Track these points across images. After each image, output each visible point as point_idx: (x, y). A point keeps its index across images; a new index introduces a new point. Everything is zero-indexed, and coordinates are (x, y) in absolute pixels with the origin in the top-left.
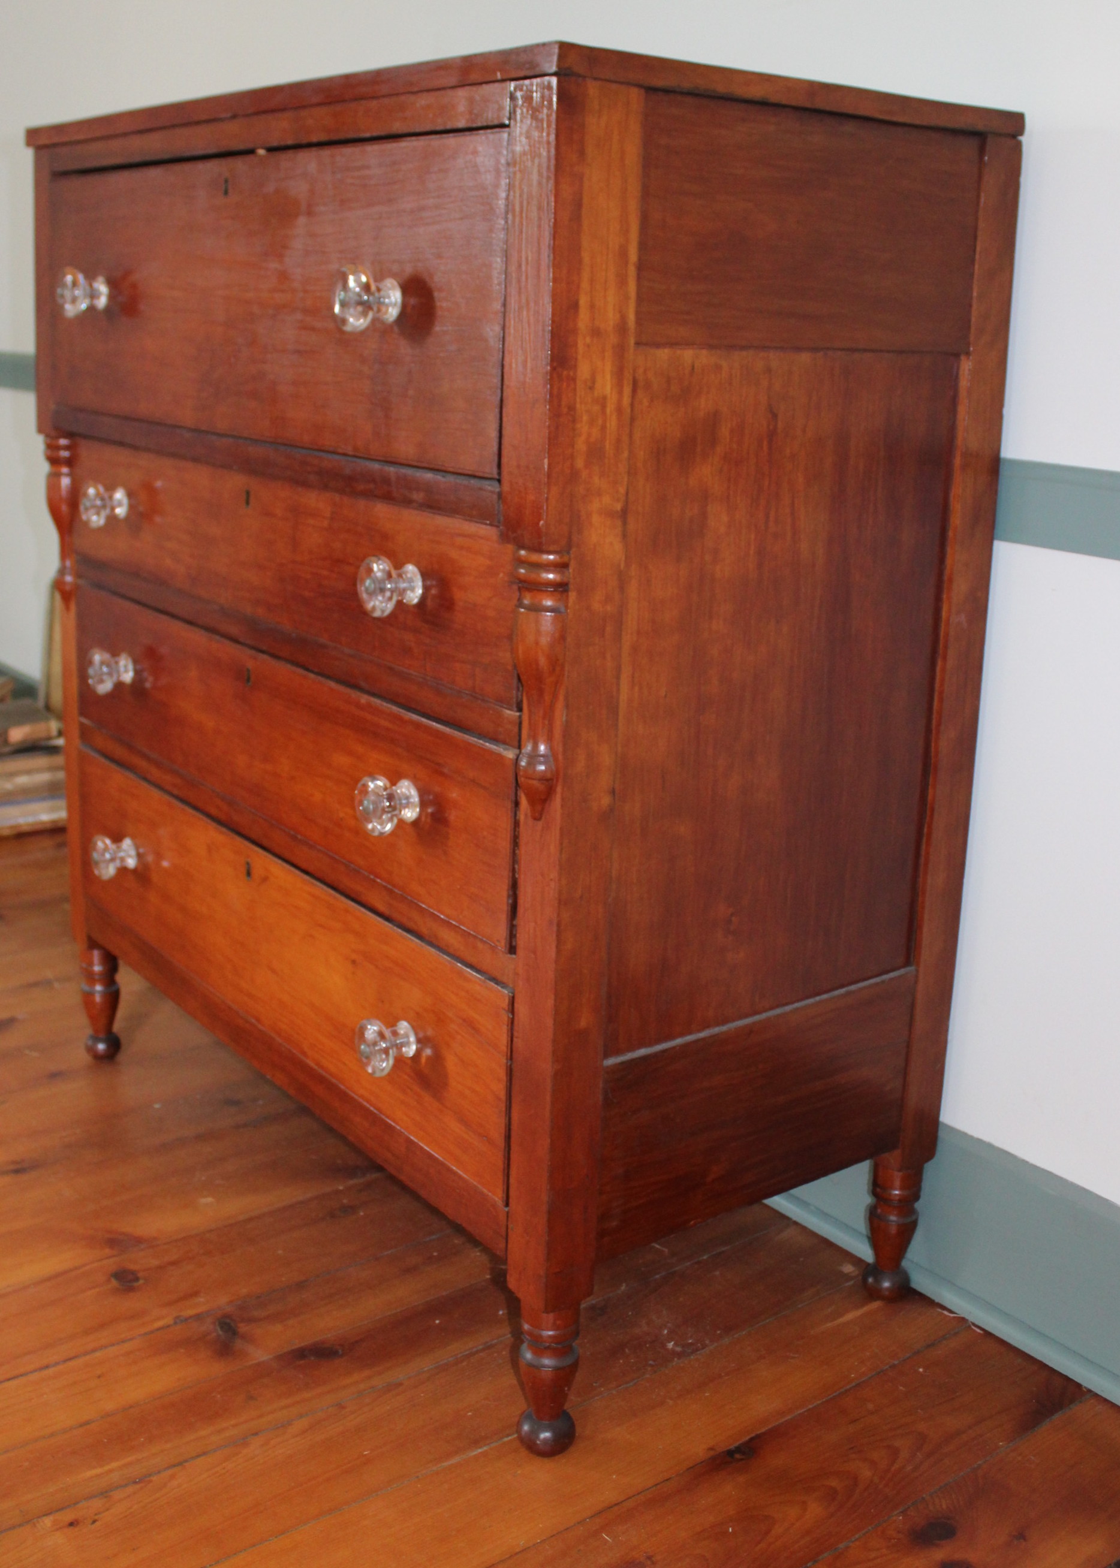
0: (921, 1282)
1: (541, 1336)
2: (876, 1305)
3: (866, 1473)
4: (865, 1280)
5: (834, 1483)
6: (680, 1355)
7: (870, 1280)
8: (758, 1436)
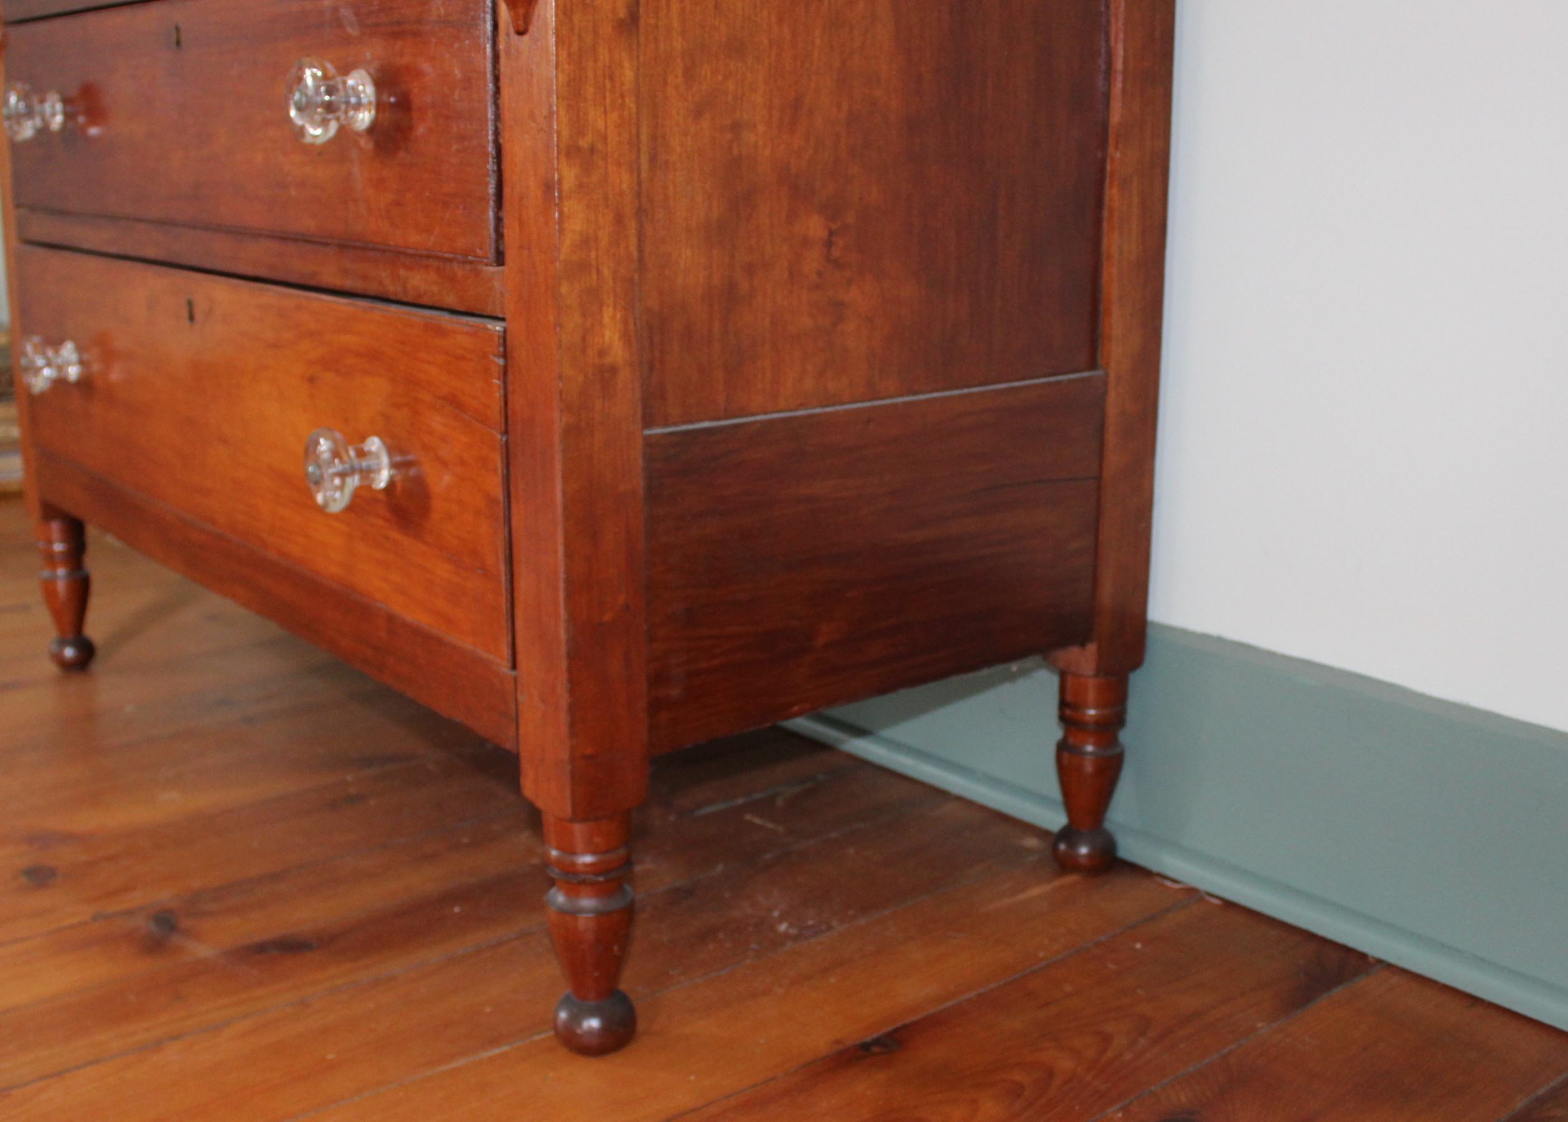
0: (1130, 849)
1: (574, 864)
2: (1070, 879)
3: (1065, 1064)
4: (1055, 848)
5: (1018, 1076)
6: (795, 938)
7: (1062, 847)
8: (906, 1027)
